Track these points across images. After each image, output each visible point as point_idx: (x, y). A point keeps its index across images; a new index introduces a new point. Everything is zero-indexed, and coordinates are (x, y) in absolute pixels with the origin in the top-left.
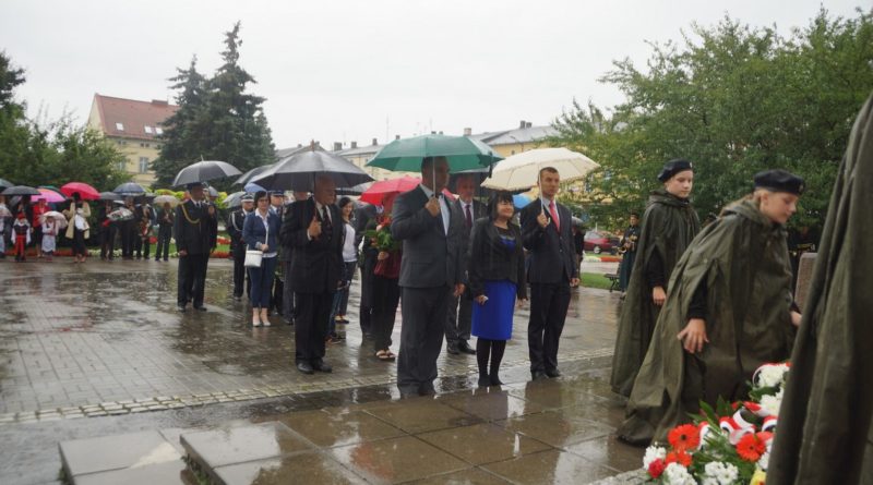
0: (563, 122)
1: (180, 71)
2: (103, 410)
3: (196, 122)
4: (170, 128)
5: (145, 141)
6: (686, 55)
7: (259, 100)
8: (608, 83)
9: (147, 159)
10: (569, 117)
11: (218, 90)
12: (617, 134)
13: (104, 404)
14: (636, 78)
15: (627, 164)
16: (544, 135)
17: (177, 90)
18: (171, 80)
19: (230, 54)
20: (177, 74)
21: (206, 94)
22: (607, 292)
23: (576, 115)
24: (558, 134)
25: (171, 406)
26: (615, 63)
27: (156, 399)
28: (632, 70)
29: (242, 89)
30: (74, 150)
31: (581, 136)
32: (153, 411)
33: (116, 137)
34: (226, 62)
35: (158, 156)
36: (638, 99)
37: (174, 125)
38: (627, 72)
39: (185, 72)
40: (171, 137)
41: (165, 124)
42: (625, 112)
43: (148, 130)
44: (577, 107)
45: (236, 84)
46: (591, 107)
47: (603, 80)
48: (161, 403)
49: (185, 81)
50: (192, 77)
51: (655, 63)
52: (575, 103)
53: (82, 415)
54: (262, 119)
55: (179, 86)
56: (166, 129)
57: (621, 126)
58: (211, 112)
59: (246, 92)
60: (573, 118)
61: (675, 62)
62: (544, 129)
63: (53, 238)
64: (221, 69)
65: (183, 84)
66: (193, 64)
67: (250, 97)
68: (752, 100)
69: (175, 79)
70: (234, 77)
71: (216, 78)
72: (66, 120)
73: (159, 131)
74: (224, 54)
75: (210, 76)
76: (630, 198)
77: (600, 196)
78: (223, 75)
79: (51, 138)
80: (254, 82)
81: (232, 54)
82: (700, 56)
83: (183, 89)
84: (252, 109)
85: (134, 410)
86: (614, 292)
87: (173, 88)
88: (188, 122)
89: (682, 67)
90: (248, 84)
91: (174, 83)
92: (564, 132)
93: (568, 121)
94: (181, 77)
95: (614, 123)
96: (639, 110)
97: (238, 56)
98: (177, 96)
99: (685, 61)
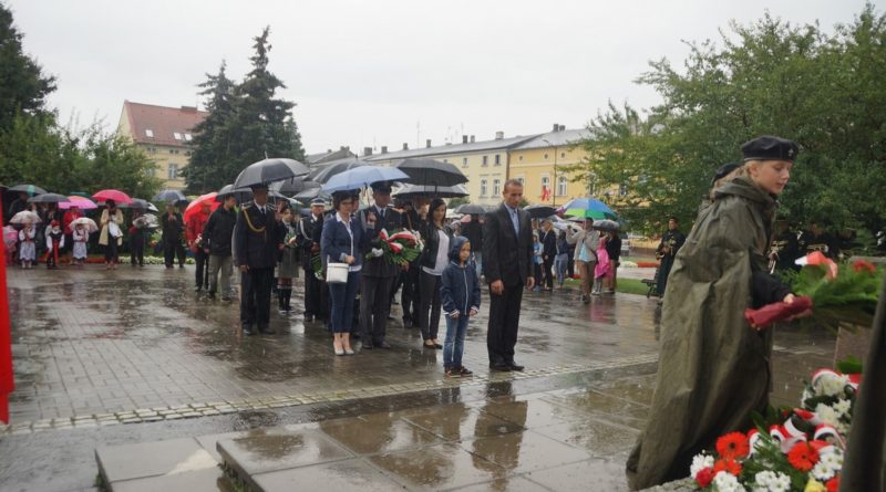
0: (599, 124)
1: (210, 77)
2: (138, 416)
3: (225, 128)
4: (199, 134)
5: (174, 148)
6: (725, 55)
7: (289, 105)
8: (645, 84)
9: (176, 166)
10: (605, 119)
11: (247, 96)
12: (655, 137)
13: (138, 411)
14: (673, 78)
15: (664, 167)
16: (579, 138)
17: (206, 96)
18: (201, 85)
19: (260, 58)
20: (206, 80)
21: (235, 100)
22: (645, 297)
23: (611, 117)
24: (593, 136)
25: (205, 413)
26: (651, 64)
27: (190, 406)
28: (669, 70)
29: (272, 94)
30: (105, 156)
31: (616, 139)
32: (187, 417)
33: (146, 143)
34: (255, 68)
35: (187, 163)
36: (675, 101)
37: (204, 131)
38: (664, 72)
39: (214, 78)
40: (201, 144)
41: (194, 130)
42: (661, 114)
43: (178, 136)
44: (613, 109)
45: (264, 89)
46: (627, 109)
47: (639, 81)
48: (195, 410)
49: (214, 87)
50: (222, 83)
51: (692, 64)
52: (610, 105)
53: (117, 422)
54: (292, 124)
55: (209, 92)
56: (196, 135)
57: (659, 127)
58: (240, 117)
59: (275, 98)
60: (609, 120)
61: (714, 61)
62: (579, 132)
63: (84, 244)
64: (250, 75)
65: (213, 90)
66: (223, 69)
67: (279, 103)
68: (794, 100)
69: (204, 85)
70: (263, 82)
71: (245, 83)
72: (97, 127)
73: (189, 137)
74: (253, 59)
75: (239, 81)
76: (667, 201)
77: (637, 200)
78: (253, 81)
79: (82, 145)
80: (283, 87)
81: (261, 59)
82: (739, 55)
83: (213, 95)
84: (282, 114)
85: (168, 417)
86: (652, 298)
87: (203, 94)
88: (217, 128)
89: (720, 67)
90: (278, 89)
91: (203, 89)
92: (599, 135)
93: (603, 124)
94: (210, 83)
95: (651, 124)
96: (677, 111)
97: (267, 61)
98: (207, 102)
99: (723, 60)
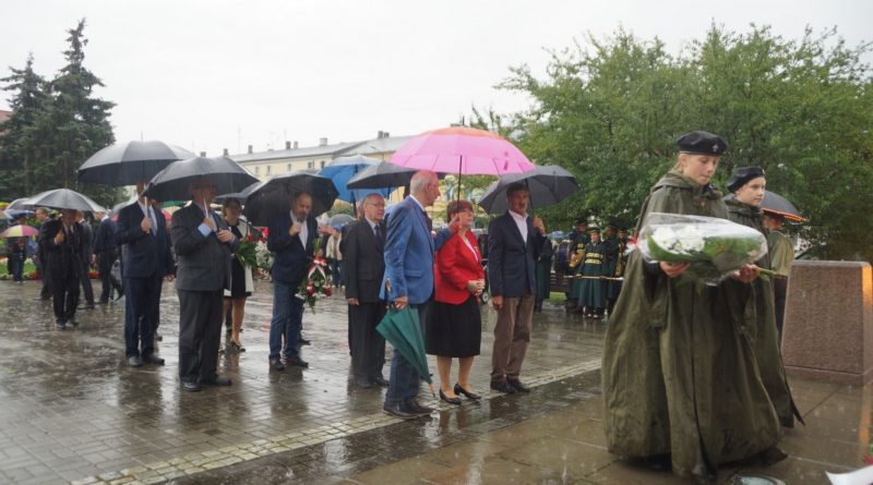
1: (14, 70)
3: (35, 128)
6: (582, 64)
7: (108, 105)
8: (504, 90)
11: (59, 93)
14: (532, 86)
17: (10, 92)
18: (4, 80)
19: (74, 53)
20: (10, 74)
21: (45, 98)
26: (512, 70)
28: (529, 77)
29: (89, 92)
34: (69, 63)
37: (8, 131)
38: (526, 79)
39: (20, 72)
44: (476, 113)
45: (80, 87)
46: (491, 113)
47: (499, 87)
49: (20, 81)
50: (29, 78)
51: (553, 71)
52: (474, 109)
55: (13, 87)
58: (53, 117)
59: (92, 96)
61: (572, 70)
64: (63, 70)
65: (18, 85)
66: (30, 63)
67: (97, 102)
69: (8, 80)
70: (77, 80)
71: (57, 80)
74: (67, 53)
78: (66, 78)
80: (102, 85)
81: (76, 54)
82: (593, 64)
83: (18, 91)
84: (100, 114)
87: (6, 89)
88: (25, 128)
90: (95, 87)
91: (7, 84)
94: (15, 78)
95: (510, 131)
97: (83, 57)
98: (11, 99)
99: (582, 68)
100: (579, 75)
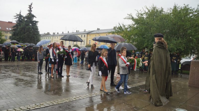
1: (17, 14)
3: (21, 27)
7: (37, 22)
9: (8, 36)
11: (26, 19)
16: (111, 31)
17: (16, 19)
21: (23, 20)
23: (119, 27)
26: (128, 15)
28: (132, 16)
29: (33, 19)
31: (120, 31)
34: (29, 12)
35: (11, 35)
37: (15, 28)
39: (18, 15)
40: (15, 31)
41: (13, 27)
45: (31, 18)
46: (123, 25)
47: (125, 19)
49: (18, 17)
50: (20, 16)
51: (137, 15)
52: (119, 24)
55: (17, 18)
57: (129, 30)
58: (25, 24)
62: (111, 29)
64: (27, 14)
65: (18, 18)
66: (20, 13)
67: (35, 21)
69: (15, 16)
70: (30, 16)
71: (26, 16)
73: (10, 29)
74: (28, 10)
75: (24, 16)
78: (28, 16)
80: (36, 17)
81: (30, 10)
82: (147, 13)
83: (18, 19)
84: (35, 24)
88: (19, 27)
91: (15, 17)
92: (116, 30)
93: (117, 28)
97: (32, 11)
98: (16, 20)
99: (144, 15)
100: (143, 16)
